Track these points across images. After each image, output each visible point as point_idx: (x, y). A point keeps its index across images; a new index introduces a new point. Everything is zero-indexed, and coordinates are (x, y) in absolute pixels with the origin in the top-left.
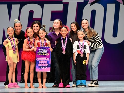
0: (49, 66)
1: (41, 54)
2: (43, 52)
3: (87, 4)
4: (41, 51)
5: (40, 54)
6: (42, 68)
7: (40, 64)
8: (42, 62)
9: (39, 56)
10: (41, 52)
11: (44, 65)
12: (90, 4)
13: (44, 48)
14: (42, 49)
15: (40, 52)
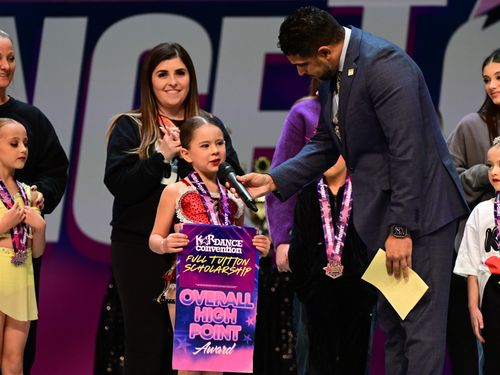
0: (247, 338)
1: (205, 264)
2: (215, 253)
3: (464, 18)
4: (207, 249)
5: (200, 264)
6: (207, 348)
7: (201, 323)
8: (207, 313)
9: (195, 278)
10: (208, 254)
11: (218, 332)
12: (484, 19)
13: (221, 233)
14: (210, 237)
15: (202, 254)
